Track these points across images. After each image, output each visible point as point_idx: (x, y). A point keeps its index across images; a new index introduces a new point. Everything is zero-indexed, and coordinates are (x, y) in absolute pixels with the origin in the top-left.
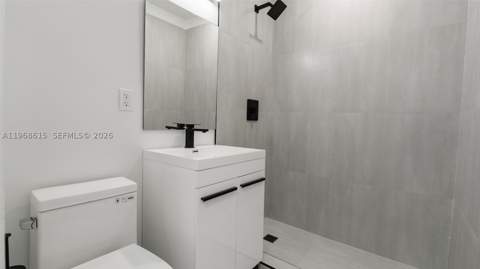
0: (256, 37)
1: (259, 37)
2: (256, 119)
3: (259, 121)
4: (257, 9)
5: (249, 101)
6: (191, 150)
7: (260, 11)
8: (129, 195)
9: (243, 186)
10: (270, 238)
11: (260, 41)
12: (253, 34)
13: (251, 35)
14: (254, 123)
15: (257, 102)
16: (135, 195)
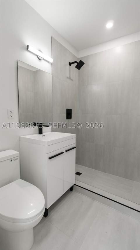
0: (70, 78)
1: (72, 78)
2: (71, 118)
3: (72, 119)
4: (70, 64)
5: (67, 110)
6: (41, 135)
7: (72, 65)
8: (16, 158)
9: (66, 151)
10: (78, 174)
11: (72, 80)
12: (68, 76)
13: (67, 78)
14: (70, 120)
15: (71, 110)
16: (19, 158)
